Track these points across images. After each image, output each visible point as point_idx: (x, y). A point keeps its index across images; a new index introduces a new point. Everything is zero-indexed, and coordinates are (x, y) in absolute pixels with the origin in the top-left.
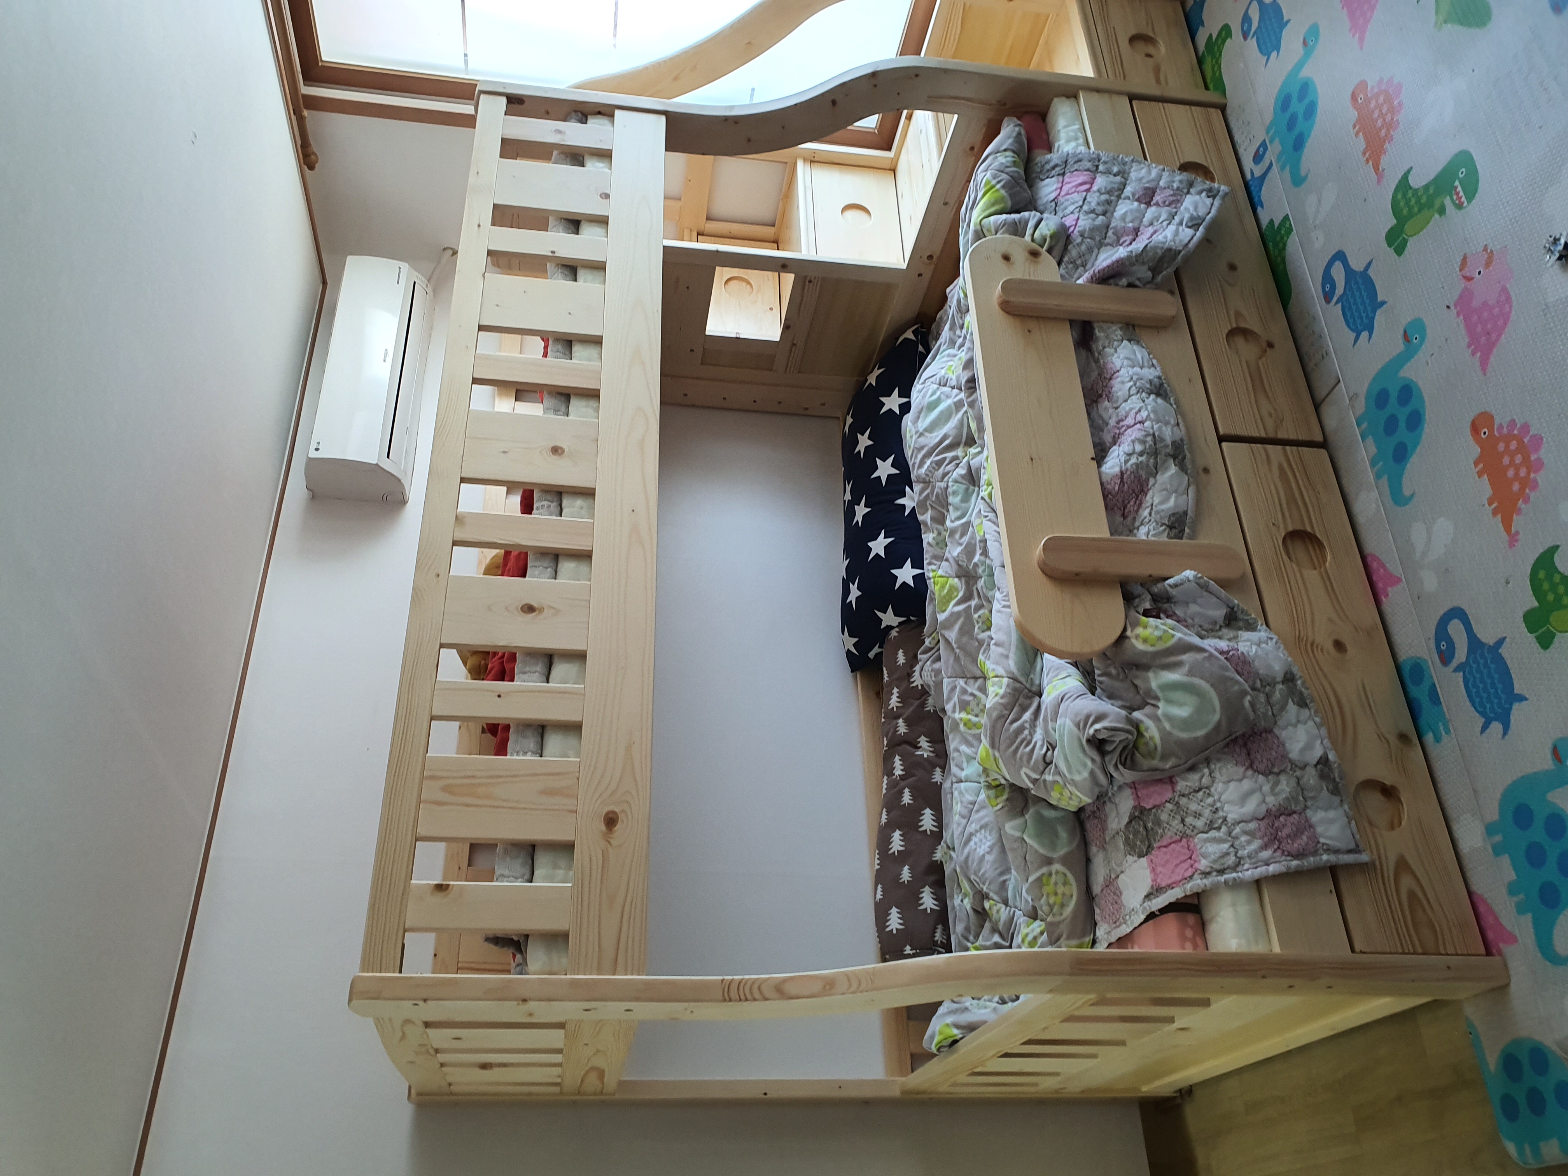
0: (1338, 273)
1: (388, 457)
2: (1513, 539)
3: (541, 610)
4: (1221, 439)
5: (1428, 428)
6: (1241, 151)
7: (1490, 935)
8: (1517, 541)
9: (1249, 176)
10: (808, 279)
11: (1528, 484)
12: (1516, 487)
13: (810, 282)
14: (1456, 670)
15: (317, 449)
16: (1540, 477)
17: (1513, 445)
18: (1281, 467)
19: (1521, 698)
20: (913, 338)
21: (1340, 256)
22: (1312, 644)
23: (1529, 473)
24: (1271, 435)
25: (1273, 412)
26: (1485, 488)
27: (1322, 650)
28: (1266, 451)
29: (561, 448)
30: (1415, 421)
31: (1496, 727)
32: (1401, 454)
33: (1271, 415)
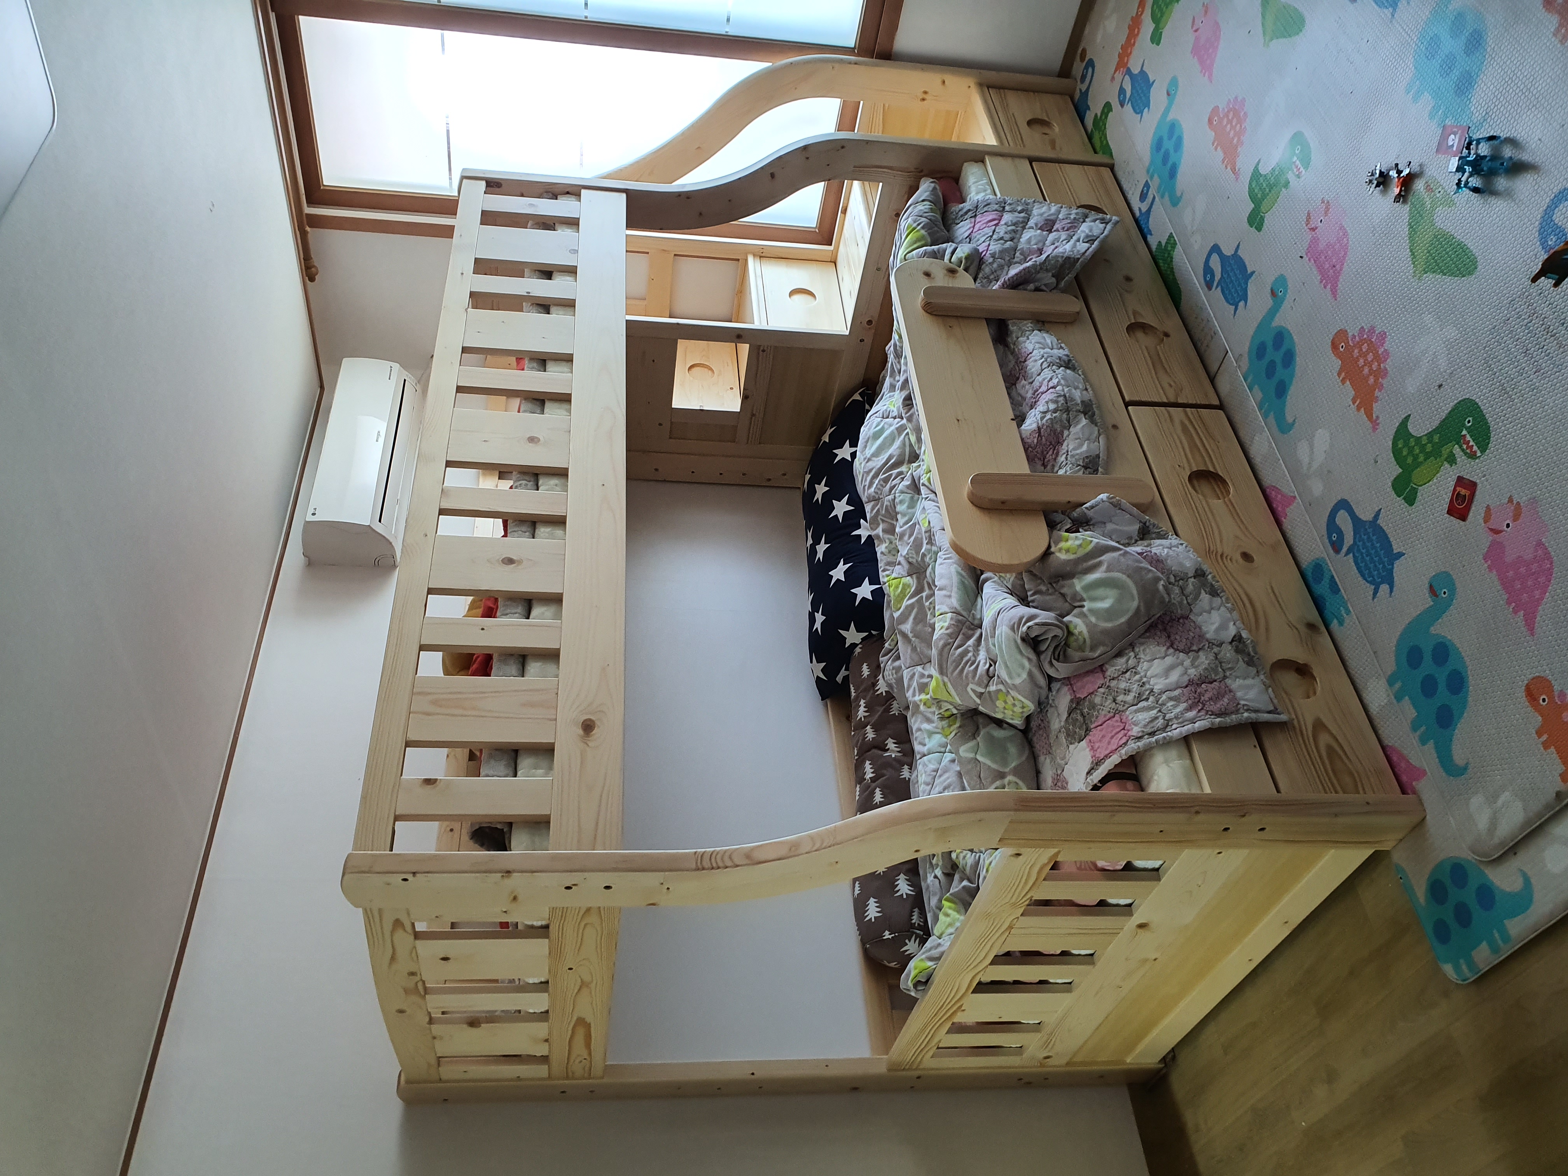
0: (1215, 263)
1: (380, 521)
2: (1375, 423)
3: (520, 562)
4: (1127, 404)
5: (1299, 361)
6: (1129, 196)
7: (1404, 778)
8: (1378, 424)
9: (1137, 214)
10: (762, 349)
11: (1381, 373)
12: (1371, 380)
13: (763, 351)
14: (1347, 554)
15: (314, 514)
16: (1389, 365)
17: (1365, 348)
18: (1182, 423)
19: (1400, 555)
20: (859, 398)
21: (1216, 249)
22: (1222, 556)
23: (1379, 365)
24: (1172, 400)
25: (1172, 384)
26: (1349, 390)
27: (1231, 560)
28: (1168, 412)
29: (537, 438)
30: (1289, 358)
31: (1384, 588)
32: (1281, 390)
33: (1171, 386)
